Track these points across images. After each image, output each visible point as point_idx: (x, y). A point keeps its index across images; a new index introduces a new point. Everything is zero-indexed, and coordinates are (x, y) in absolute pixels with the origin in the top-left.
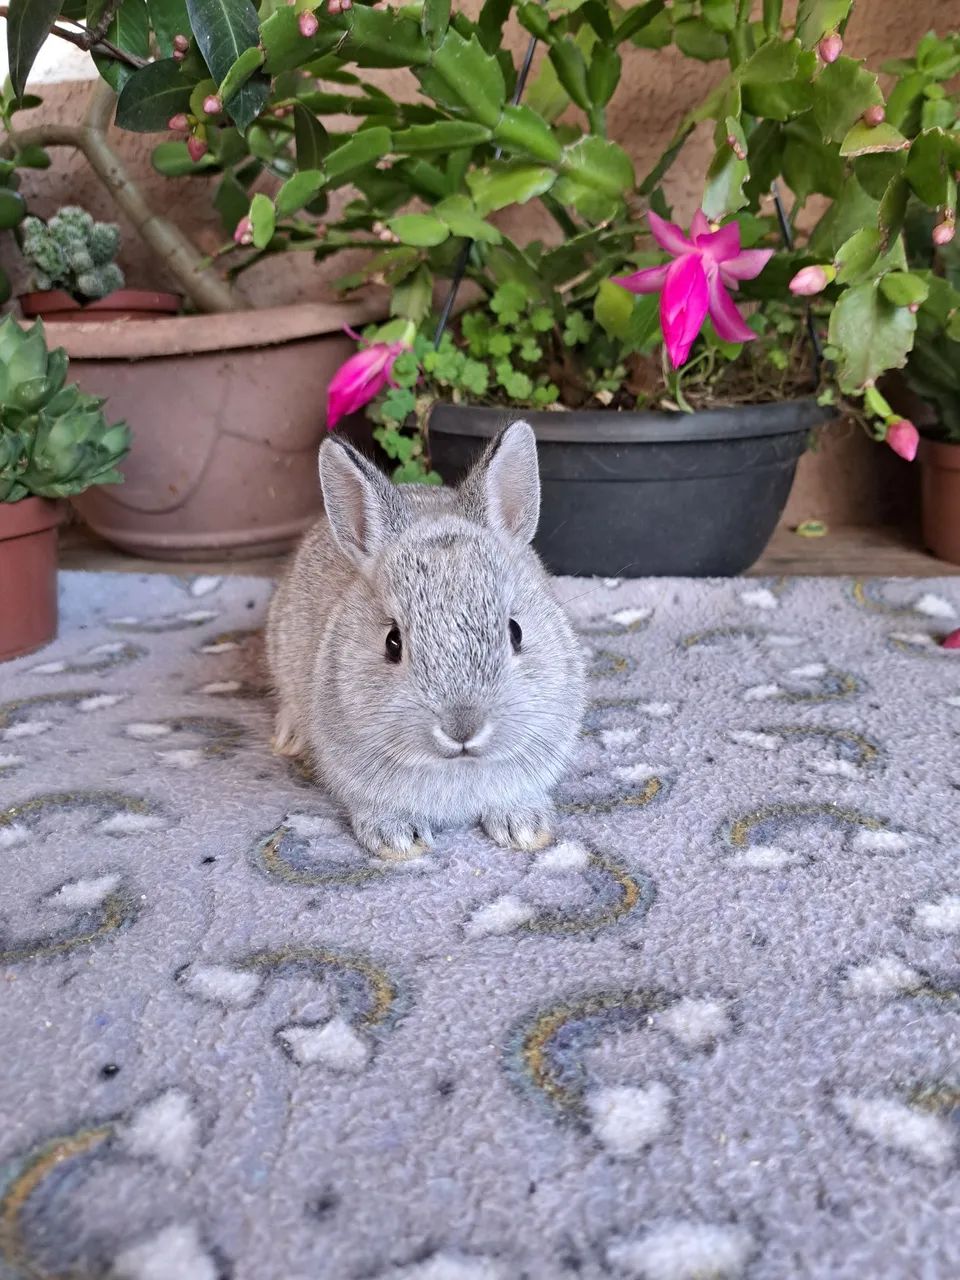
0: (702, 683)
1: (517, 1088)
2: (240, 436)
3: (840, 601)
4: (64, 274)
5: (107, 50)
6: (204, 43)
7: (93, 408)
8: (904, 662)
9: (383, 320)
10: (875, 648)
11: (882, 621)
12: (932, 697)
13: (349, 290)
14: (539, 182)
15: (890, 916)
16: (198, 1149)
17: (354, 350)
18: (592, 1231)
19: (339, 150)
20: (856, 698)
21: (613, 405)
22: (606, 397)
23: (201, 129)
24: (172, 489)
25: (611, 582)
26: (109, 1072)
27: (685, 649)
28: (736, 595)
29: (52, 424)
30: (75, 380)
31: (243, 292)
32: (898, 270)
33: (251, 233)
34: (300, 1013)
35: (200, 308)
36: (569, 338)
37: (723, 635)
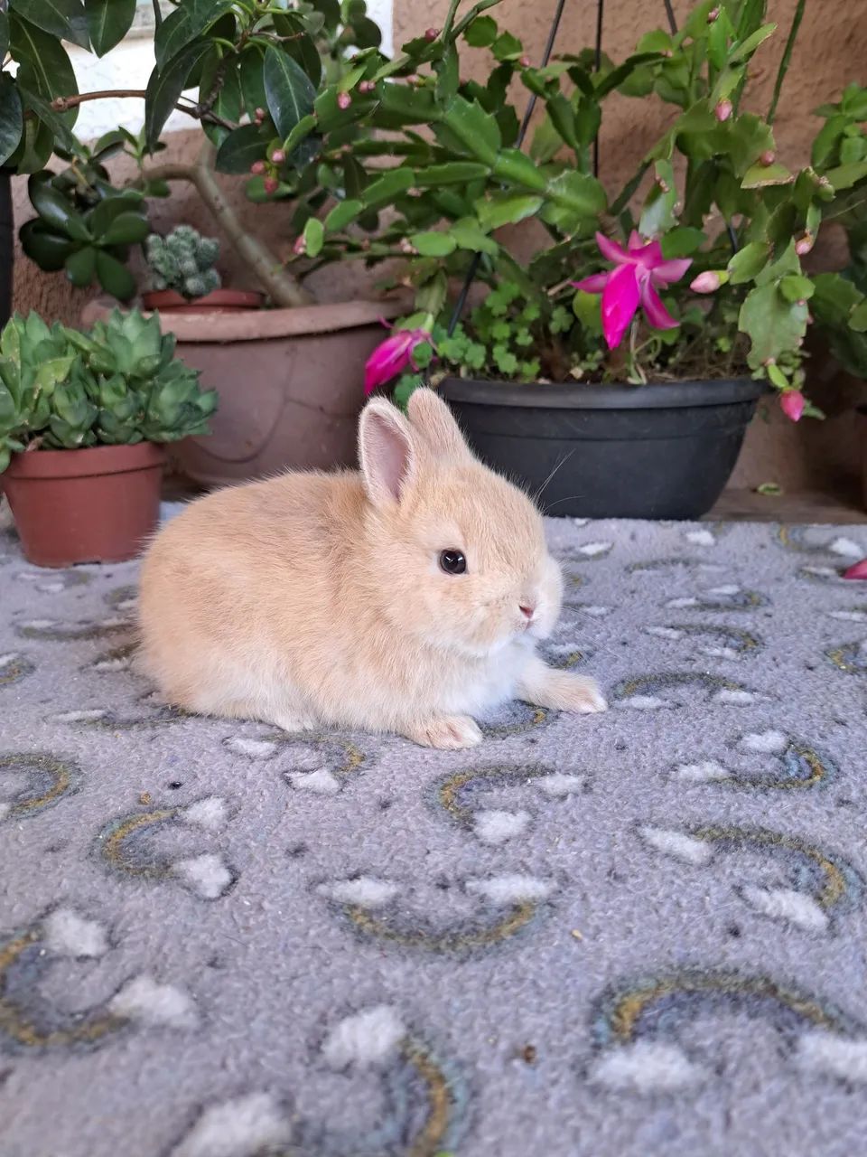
0: (636, 596)
1: (431, 808)
2: (300, 403)
3: (767, 541)
4: (176, 278)
5: (212, 119)
6: (276, 113)
7: (192, 377)
8: (806, 586)
9: (409, 313)
10: (786, 576)
11: (798, 556)
12: (819, 611)
13: (388, 290)
14: (529, 207)
15: (723, 739)
16: (226, 822)
17: (388, 336)
18: (459, 874)
19: (375, 185)
20: (755, 609)
21: (583, 380)
22: (577, 372)
23: (274, 172)
24: (249, 443)
25: (580, 522)
26: (175, 786)
27: (631, 572)
28: (682, 536)
29: (162, 388)
30: (179, 356)
31: (312, 292)
32: (793, 273)
33: (305, 247)
34: (301, 764)
35: (277, 304)
36: (554, 327)
37: (665, 563)
